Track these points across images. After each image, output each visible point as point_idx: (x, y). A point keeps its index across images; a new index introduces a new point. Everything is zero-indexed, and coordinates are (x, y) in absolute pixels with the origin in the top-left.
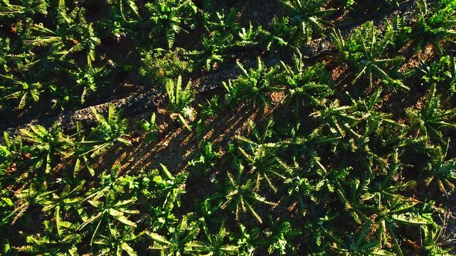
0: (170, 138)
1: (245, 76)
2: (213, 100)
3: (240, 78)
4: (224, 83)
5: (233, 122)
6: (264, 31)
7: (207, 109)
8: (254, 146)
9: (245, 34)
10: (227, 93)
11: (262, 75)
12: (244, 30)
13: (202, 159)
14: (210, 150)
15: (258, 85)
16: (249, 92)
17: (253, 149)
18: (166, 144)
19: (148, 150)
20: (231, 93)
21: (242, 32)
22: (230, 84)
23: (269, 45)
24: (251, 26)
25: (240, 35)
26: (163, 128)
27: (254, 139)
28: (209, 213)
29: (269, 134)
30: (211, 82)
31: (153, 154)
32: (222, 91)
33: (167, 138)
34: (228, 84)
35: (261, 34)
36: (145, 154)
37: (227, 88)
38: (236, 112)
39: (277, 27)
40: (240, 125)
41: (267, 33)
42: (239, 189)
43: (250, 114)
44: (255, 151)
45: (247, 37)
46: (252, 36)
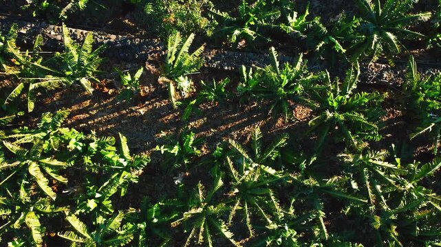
0: (151, 107)
1: (274, 69)
2: (221, 82)
3: (268, 68)
4: (244, 68)
5: (234, 119)
6: (321, 25)
7: (209, 90)
8: (248, 162)
9: (295, 20)
10: (243, 81)
11: (297, 77)
12: (295, 14)
13: (176, 150)
14: (191, 143)
15: (287, 87)
16: (270, 92)
17: (245, 165)
18: (142, 111)
19: (118, 109)
20: (247, 84)
21: (292, 16)
22: (251, 72)
23: (321, 45)
24: (307, 13)
25: (289, 18)
26: (147, 91)
27: (251, 153)
28: (155, 220)
29: (273, 154)
30: (228, 60)
31: (122, 116)
32: (236, 76)
33: (147, 106)
34: (247, 71)
35: (316, 27)
36: (113, 113)
37: (245, 75)
38: (243, 108)
39: (340, 28)
40: (241, 127)
41: (324, 29)
42: (206, 208)
43: (258, 119)
44: (246, 169)
45: (296, 24)
46: (303, 26)
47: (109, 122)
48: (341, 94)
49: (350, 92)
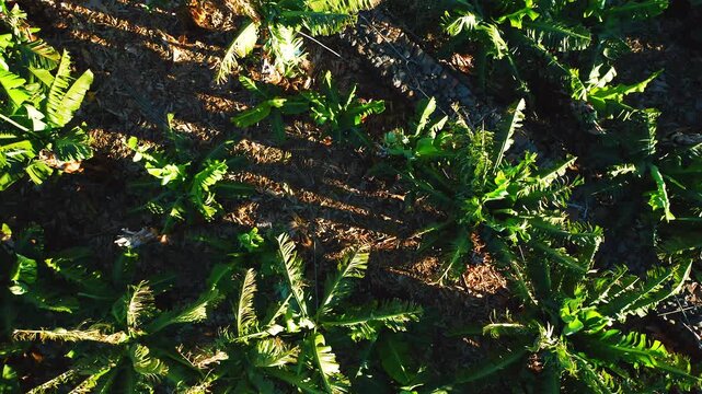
0: (200, 58)
1: (494, 149)
2: (364, 103)
3: (484, 136)
4: (432, 106)
5: (342, 196)
6: (653, 130)
7: (329, 102)
8: (295, 306)
9: (602, 84)
10: (410, 131)
11: (531, 202)
12: (611, 74)
13: (170, 173)
14: (211, 181)
15: (493, 208)
16: (450, 194)
17: (283, 310)
18: (178, 55)
19: (135, 17)
20: (413, 144)
21: (603, 73)
22: (440, 125)
23: (625, 170)
24: (642, 87)
25: (595, 73)
26: (216, 23)
27: (315, 295)
28: (17, 290)
29: (360, 330)
30: (414, 72)
31: (133, 37)
32: (406, 112)
33: (195, 50)
34: (435, 118)
35: (640, 127)
36: (121, 17)
37: (424, 121)
38: (372, 187)
39: (687, 162)
40: (344, 220)
41: (653, 142)
42: (132, 342)
43: (388, 229)
44: (281, 321)
45: (600, 93)
46: (612, 106)
47: (100, 30)
48: (600, 307)
49: (622, 317)
